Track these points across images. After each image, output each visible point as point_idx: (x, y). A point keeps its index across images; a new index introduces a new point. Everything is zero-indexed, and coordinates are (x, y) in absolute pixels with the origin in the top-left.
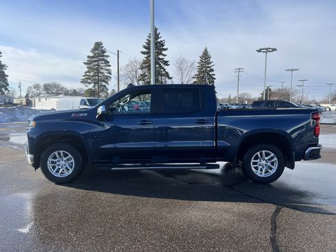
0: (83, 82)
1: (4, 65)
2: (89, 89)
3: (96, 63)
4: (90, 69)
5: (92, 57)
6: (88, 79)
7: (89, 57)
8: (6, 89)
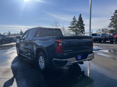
0: (109, 27)
1: (84, 24)
2: (111, 30)
3: (115, 19)
4: (113, 22)
5: (114, 17)
6: (111, 25)
7: (112, 17)
8: (84, 32)
